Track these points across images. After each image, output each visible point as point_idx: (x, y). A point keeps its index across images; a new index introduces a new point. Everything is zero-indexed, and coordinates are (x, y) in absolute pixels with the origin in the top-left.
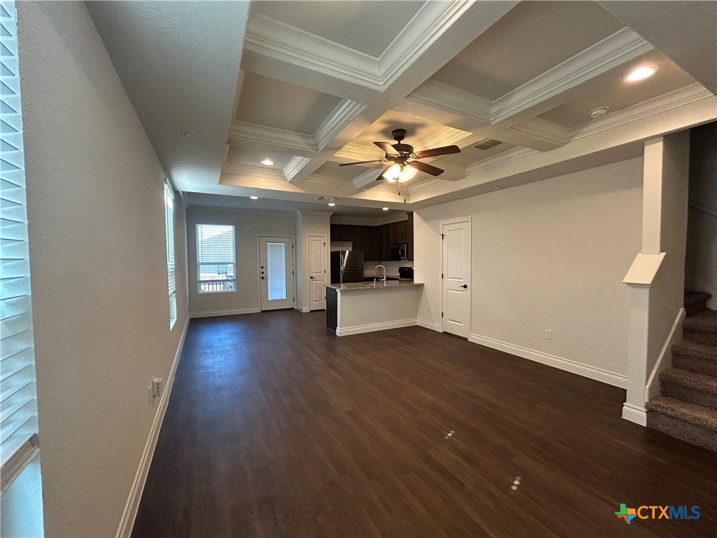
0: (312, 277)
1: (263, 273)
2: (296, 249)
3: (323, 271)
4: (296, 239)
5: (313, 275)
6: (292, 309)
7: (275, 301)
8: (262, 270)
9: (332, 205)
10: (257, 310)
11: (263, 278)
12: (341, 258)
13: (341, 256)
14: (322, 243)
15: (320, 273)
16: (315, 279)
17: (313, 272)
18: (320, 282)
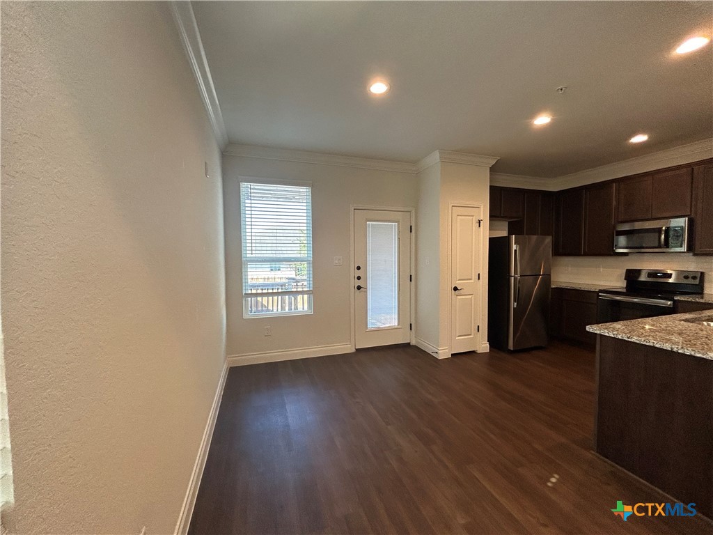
0: (456, 289)
1: (359, 278)
2: (416, 233)
3: (475, 277)
4: (416, 213)
5: (458, 284)
6: (407, 345)
7: (379, 330)
8: (358, 273)
9: (542, 120)
10: (348, 348)
11: (359, 288)
12: (515, 251)
13: (514, 247)
14: (475, 220)
15: (471, 279)
16: (462, 292)
17: (458, 278)
18: (470, 296)
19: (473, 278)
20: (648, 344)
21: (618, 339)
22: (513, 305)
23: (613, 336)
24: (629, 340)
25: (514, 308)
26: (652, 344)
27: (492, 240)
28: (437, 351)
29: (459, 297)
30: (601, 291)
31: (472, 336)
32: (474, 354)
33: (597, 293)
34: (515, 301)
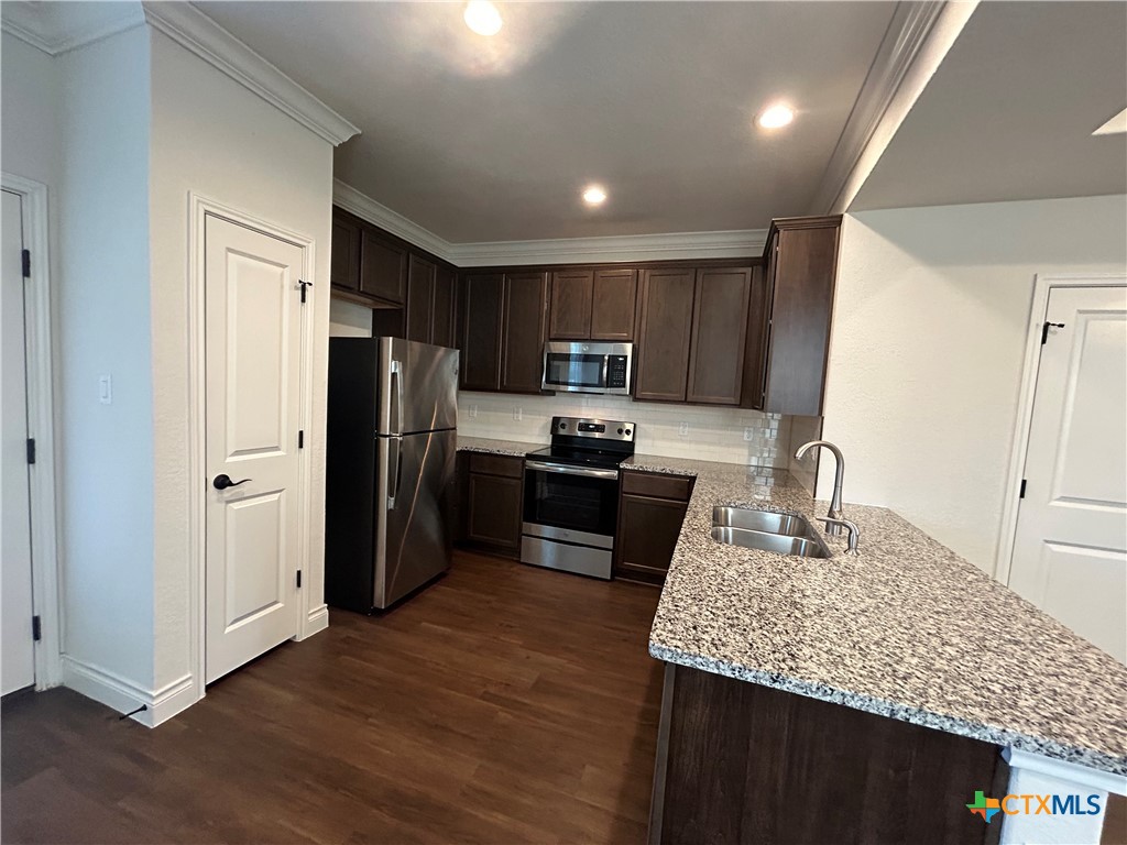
0: (222, 482)
3: (289, 440)
5: (230, 467)
12: (394, 375)
13: (391, 366)
14: (290, 278)
15: (276, 448)
16: (245, 489)
17: (231, 450)
18: (275, 497)
19: (284, 445)
20: (828, 699)
21: (746, 683)
22: (386, 502)
23: (729, 674)
24: (777, 686)
25: (389, 511)
26: (838, 700)
27: (336, 344)
28: (144, 701)
29: (236, 506)
30: (530, 457)
31: (280, 605)
32: (287, 652)
33: (523, 460)
34: (390, 494)
